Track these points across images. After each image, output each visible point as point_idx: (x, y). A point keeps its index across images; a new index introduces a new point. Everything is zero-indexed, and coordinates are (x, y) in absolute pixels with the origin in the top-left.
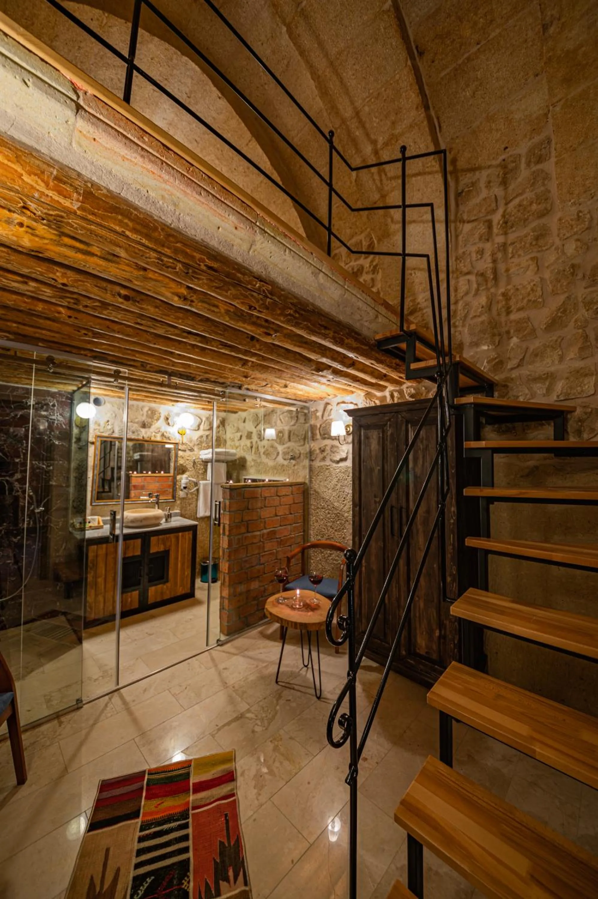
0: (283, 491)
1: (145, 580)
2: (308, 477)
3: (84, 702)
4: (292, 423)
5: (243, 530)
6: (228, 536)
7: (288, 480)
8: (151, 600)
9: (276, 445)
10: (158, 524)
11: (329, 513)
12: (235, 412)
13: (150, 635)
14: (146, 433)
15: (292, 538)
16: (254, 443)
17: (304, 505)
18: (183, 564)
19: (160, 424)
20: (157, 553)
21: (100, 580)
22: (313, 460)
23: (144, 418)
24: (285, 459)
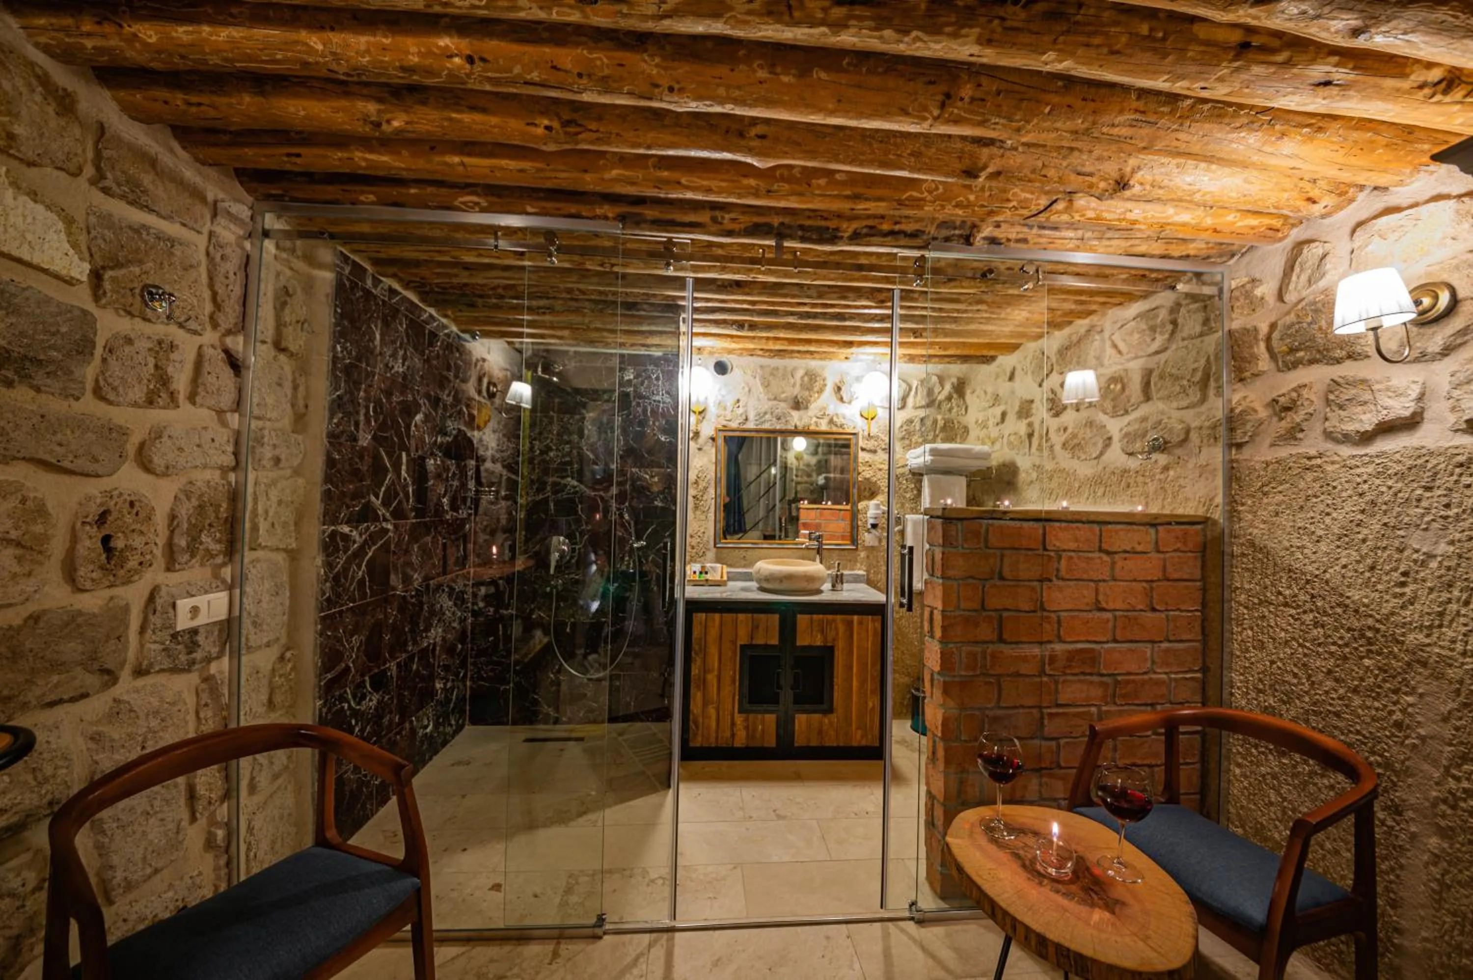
0: (1122, 540)
1: (787, 695)
2: (1219, 500)
3: (608, 927)
4: (1156, 346)
5: (986, 632)
6: (941, 642)
7: (1140, 508)
8: (800, 741)
9: (1102, 418)
10: (819, 592)
11: (1316, 624)
12: (988, 360)
13: (780, 817)
14: (801, 419)
15: (1159, 683)
16: (1037, 426)
17: (1204, 590)
18: (863, 682)
19: (825, 401)
20: (810, 647)
21: (712, 678)
22: (1239, 446)
23: (796, 391)
24: (1131, 454)
